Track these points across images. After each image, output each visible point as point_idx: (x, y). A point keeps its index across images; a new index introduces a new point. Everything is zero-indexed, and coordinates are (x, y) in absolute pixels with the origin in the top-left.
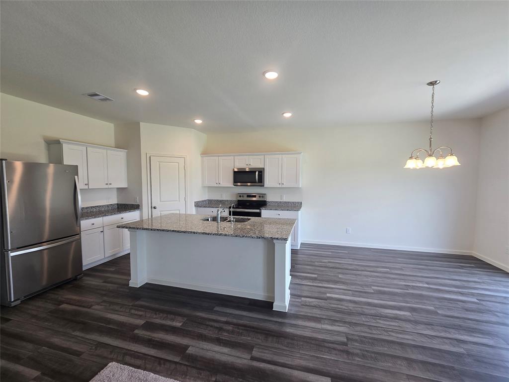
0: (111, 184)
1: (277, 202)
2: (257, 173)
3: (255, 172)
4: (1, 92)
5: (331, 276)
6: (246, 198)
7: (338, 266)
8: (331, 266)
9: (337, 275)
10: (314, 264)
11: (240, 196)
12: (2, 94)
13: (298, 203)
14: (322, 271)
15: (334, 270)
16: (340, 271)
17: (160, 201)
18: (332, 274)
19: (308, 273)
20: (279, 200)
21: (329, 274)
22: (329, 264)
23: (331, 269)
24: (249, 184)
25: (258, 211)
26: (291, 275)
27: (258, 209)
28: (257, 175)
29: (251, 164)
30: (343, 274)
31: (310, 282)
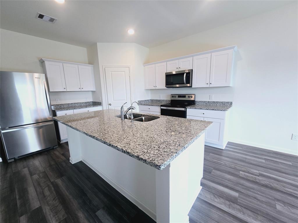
0: (82, 88)
1: (205, 102)
2: (185, 75)
3: (184, 74)
4: (1, 28)
5: (262, 202)
6: (177, 98)
7: (275, 185)
8: (263, 182)
9: (273, 202)
10: (237, 173)
11: (173, 97)
12: (1, 29)
13: (228, 103)
14: (248, 188)
15: (268, 191)
16: (278, 195)
17: (114, 100)
18: (264, 199)
19: (227, 187)
20: (208, 100)
21: (259, 197)
22: (260, 178)
23: (263, 189)
24: (178, 86)
25: (183, 109)
26: (202, 184)
27: (184, 108)
28: (185, 76)
29: (181, 67)
30: (284, 203)
31: (225, 204)
